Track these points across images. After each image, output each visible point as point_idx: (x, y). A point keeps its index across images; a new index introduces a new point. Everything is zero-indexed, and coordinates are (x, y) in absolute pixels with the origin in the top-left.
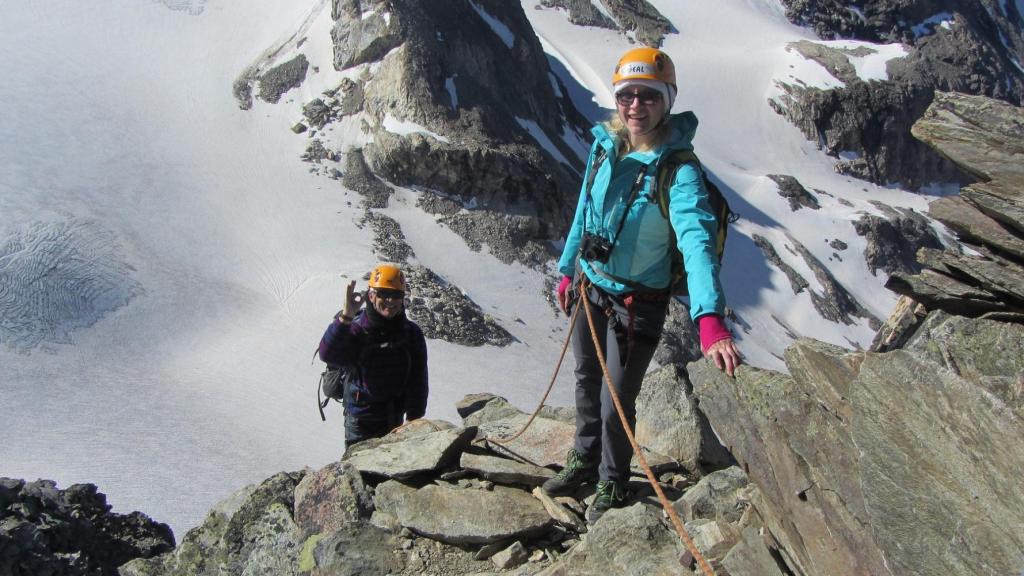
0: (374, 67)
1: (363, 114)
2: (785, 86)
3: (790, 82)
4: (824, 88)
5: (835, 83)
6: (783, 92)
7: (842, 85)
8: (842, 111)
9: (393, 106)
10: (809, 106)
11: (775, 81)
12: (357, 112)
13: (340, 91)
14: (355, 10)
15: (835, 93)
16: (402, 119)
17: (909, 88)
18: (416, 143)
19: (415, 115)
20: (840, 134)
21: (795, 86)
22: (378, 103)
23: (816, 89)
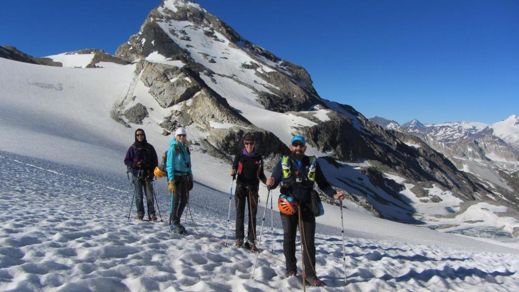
0: (189, 102)
1: (195, 124)
2: (295, 128)
3: (296, 126)
4: (311, 126)
5: (313, 124)
6: (295, 130)
7: (316, 124)
8: (320, 133)
9: (213, 117)
10: (308, 134)
11: (289, 126)
12: (191, 124)
13: (174, 116)
14: (166, 78)
15: (315, 127)
16: (222, 122)
17: (339, 122)
18: (236, 131)
19: (228, 119)
20: (323, 143)
21: (299, 127)
22: (201, 118)
23: (308, 127)
